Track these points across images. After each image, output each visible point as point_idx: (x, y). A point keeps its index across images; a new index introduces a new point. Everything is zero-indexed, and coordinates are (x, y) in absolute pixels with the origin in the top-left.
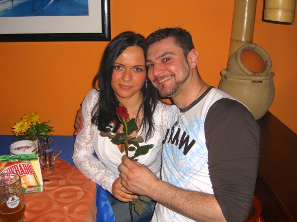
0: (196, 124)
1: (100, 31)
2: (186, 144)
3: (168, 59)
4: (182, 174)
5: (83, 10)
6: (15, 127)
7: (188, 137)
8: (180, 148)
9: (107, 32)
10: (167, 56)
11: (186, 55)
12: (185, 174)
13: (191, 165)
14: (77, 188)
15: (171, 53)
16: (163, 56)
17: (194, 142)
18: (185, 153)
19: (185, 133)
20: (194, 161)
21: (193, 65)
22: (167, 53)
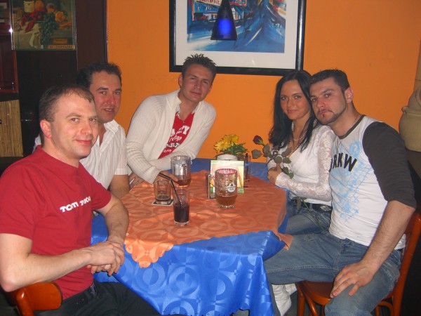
0: (356, 146)
1: (294, 67)
2: (350, 164)
3: (329, 95)
4: (349, 187)
5: (279, 48)
6: (217, 145)
7: (351, 158)
8: (345, 167)
9: (299, 68)
10: (328, 92)
11: (343, 92)
12: (352, 187)
13: (356, 177)
14: (272, 193)
15: (332, 90)
16: (324, 92)
17: (355, 160)
18: (350, 170)
19: (347, 155)
20: (358, 174)
21: (349, 101)
22: (328, 90)
